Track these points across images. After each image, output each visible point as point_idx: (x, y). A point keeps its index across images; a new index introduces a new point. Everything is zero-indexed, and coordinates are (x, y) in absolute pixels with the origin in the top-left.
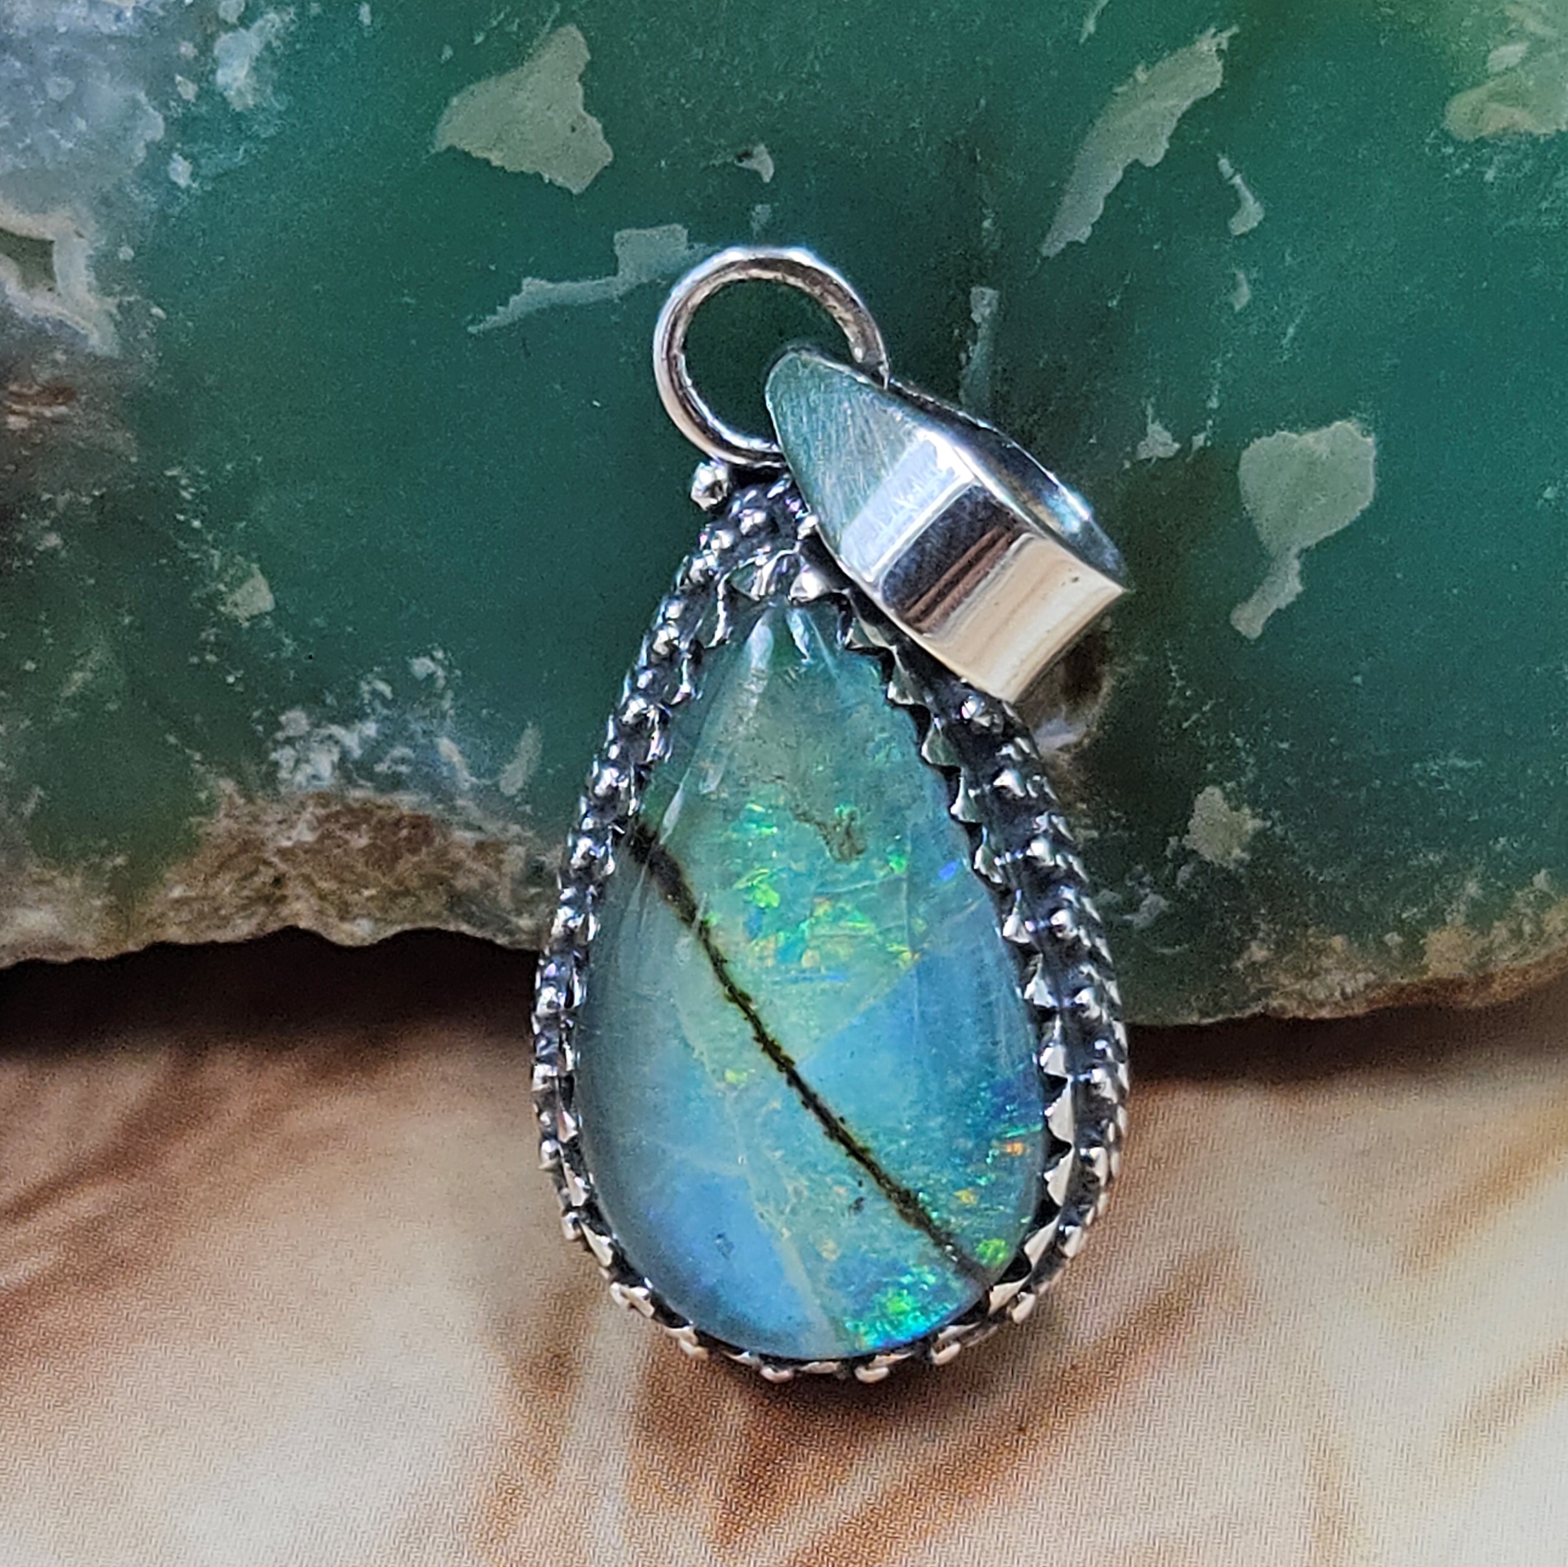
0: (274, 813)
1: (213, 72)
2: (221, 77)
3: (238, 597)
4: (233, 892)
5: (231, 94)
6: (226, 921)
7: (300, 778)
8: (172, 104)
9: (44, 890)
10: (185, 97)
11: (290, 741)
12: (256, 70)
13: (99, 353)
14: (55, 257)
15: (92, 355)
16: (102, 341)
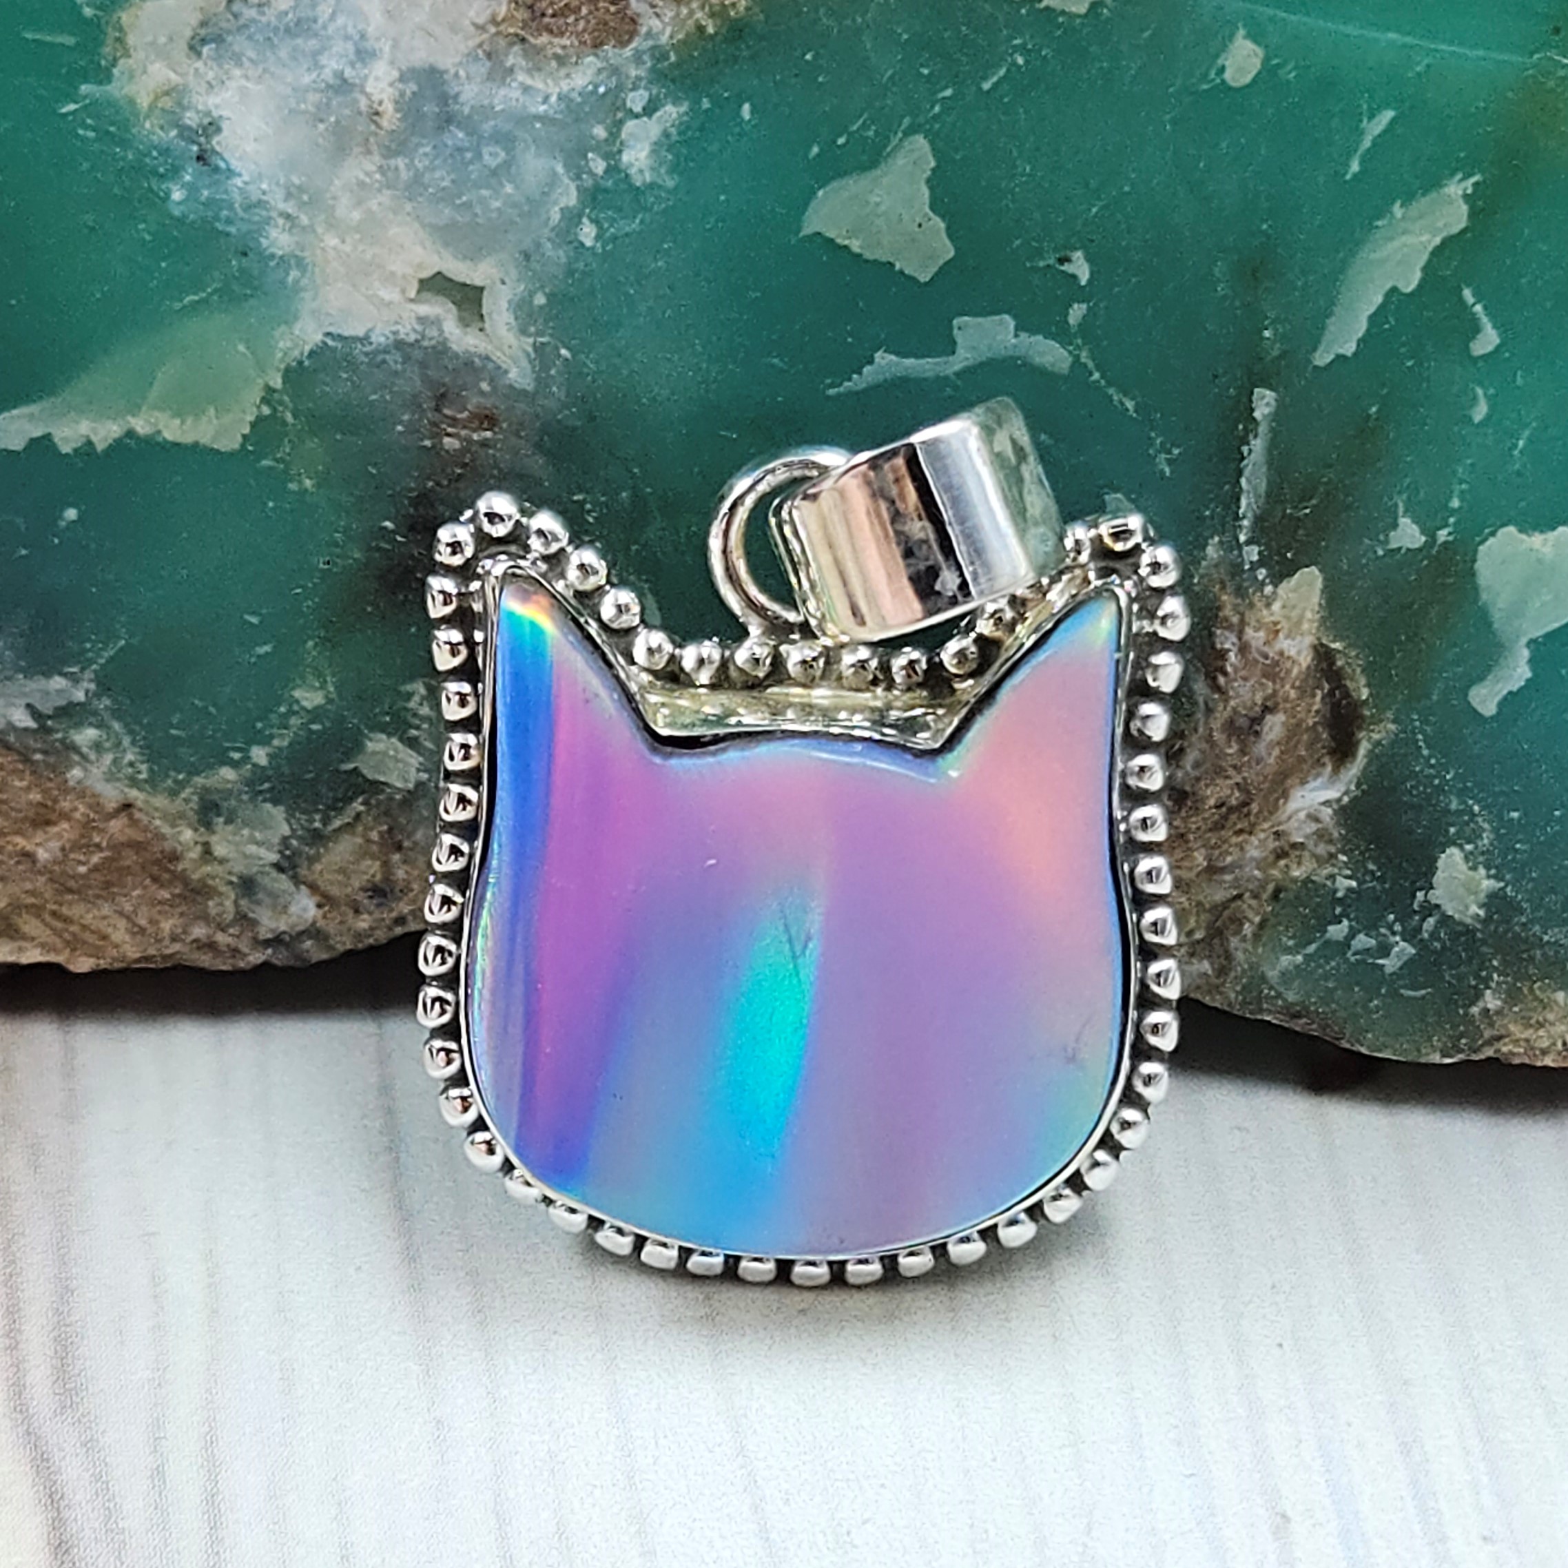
1: (620, 152)
2: (625, 158)
5: (633, 171)
8: (584, 176)
10: (595, 171)
12: (653, 152)
13: (517, 385)
14: (484, 301)
15: (511, 386)
16: (519, 375)
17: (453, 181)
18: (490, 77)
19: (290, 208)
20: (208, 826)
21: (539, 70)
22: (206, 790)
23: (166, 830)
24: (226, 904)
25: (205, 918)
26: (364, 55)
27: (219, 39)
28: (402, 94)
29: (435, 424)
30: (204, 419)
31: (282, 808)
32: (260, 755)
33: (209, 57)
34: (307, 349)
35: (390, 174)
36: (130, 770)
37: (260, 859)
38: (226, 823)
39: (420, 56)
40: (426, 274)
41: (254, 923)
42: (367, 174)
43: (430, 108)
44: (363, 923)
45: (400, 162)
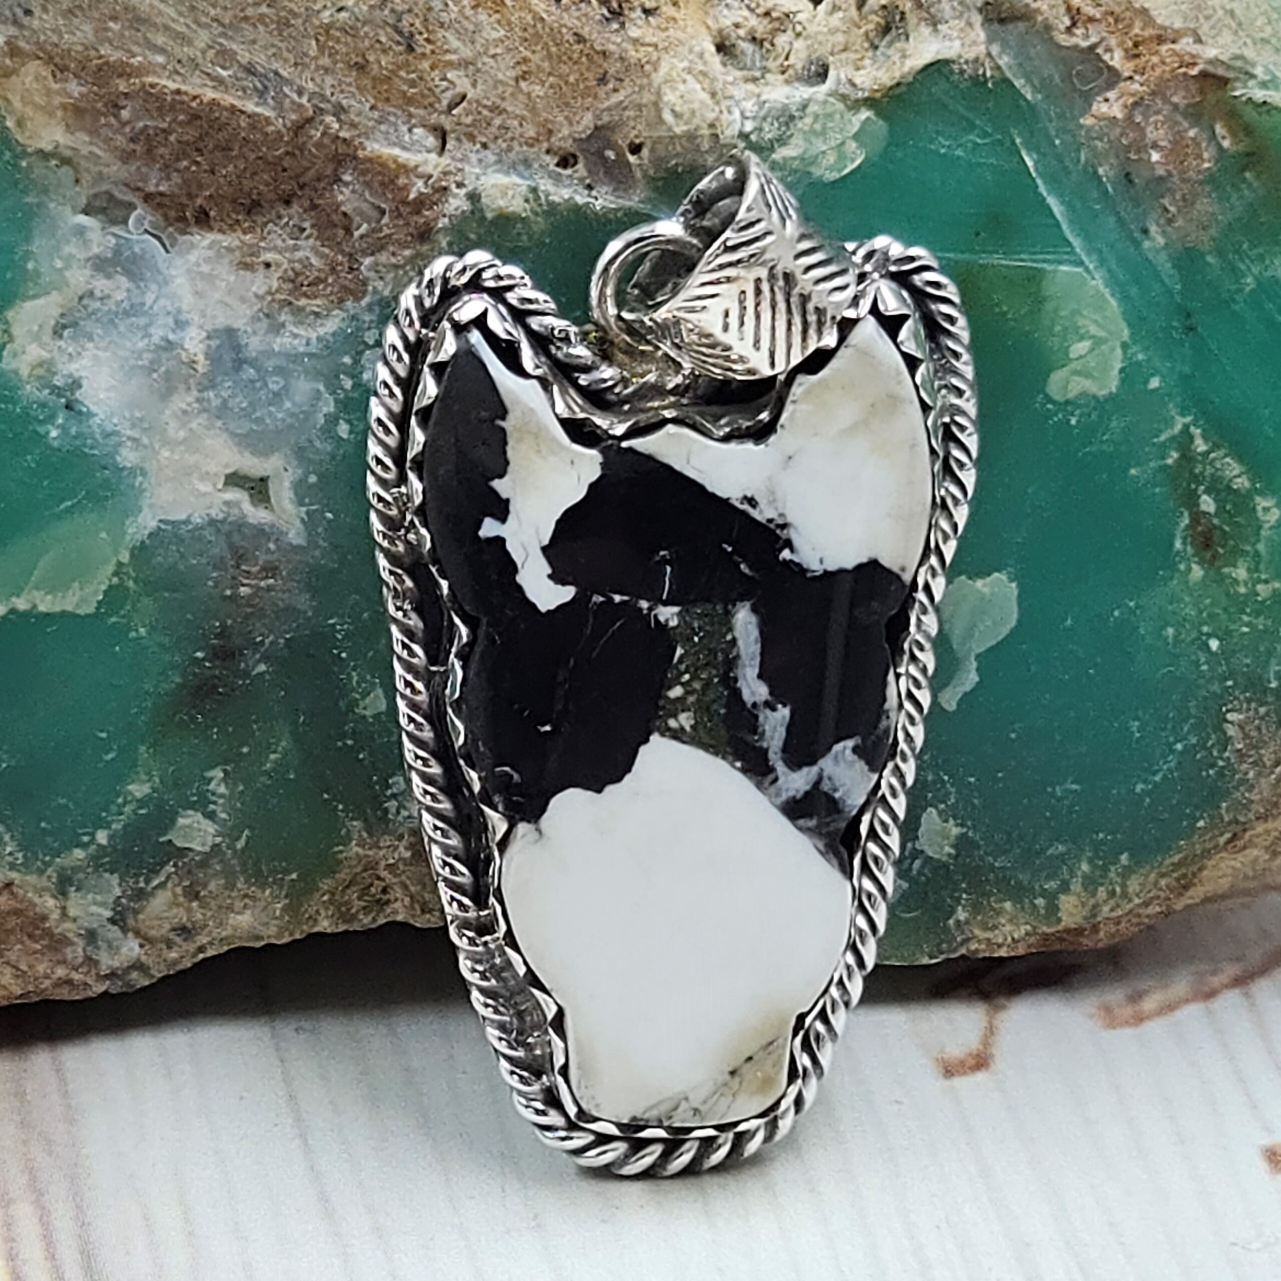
0: (386, 841)
1: (361, 373)
2: (366, 377)
3: (367, 701)
4: (360, 898)
6: (353, 918)
7: (400, 818)
8: (339, 392)
9: (247, 901)
10: (346, 387)
11: (394, 796)
13: (295, 542)
14: (270, 485)
15: (290, 544)
16: (295, 535)
17: (251, 404)
18: (268, 332)
19: (135, 434)
20: (64, 894)
21: (302, 323)
22: (63, 868)
23: (37, 900)
24: (77, 951)
25: (64, 962)
26: (180, 324)
27: (75, 324)
28: (209, 346)
29: (234, 578)
30: (71, 592)
31: (116, 875)
32: (102, 837)
33: (70, 337)
34: (147, 532)
35: (205, 404)
36: (9, 859)
37: (99, 915)
38: (78, 890)
39: (221, 321)
40: (229, 471)
41: (97, 963)
42: (189, 404)
43: (228, 357)
44: (174, 955)
45: (211, 394)
